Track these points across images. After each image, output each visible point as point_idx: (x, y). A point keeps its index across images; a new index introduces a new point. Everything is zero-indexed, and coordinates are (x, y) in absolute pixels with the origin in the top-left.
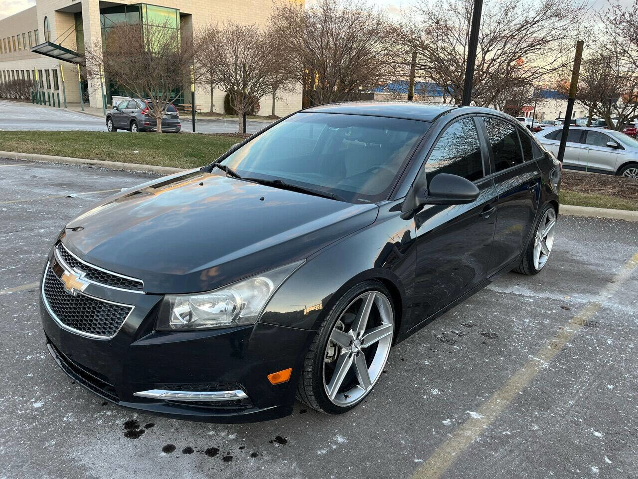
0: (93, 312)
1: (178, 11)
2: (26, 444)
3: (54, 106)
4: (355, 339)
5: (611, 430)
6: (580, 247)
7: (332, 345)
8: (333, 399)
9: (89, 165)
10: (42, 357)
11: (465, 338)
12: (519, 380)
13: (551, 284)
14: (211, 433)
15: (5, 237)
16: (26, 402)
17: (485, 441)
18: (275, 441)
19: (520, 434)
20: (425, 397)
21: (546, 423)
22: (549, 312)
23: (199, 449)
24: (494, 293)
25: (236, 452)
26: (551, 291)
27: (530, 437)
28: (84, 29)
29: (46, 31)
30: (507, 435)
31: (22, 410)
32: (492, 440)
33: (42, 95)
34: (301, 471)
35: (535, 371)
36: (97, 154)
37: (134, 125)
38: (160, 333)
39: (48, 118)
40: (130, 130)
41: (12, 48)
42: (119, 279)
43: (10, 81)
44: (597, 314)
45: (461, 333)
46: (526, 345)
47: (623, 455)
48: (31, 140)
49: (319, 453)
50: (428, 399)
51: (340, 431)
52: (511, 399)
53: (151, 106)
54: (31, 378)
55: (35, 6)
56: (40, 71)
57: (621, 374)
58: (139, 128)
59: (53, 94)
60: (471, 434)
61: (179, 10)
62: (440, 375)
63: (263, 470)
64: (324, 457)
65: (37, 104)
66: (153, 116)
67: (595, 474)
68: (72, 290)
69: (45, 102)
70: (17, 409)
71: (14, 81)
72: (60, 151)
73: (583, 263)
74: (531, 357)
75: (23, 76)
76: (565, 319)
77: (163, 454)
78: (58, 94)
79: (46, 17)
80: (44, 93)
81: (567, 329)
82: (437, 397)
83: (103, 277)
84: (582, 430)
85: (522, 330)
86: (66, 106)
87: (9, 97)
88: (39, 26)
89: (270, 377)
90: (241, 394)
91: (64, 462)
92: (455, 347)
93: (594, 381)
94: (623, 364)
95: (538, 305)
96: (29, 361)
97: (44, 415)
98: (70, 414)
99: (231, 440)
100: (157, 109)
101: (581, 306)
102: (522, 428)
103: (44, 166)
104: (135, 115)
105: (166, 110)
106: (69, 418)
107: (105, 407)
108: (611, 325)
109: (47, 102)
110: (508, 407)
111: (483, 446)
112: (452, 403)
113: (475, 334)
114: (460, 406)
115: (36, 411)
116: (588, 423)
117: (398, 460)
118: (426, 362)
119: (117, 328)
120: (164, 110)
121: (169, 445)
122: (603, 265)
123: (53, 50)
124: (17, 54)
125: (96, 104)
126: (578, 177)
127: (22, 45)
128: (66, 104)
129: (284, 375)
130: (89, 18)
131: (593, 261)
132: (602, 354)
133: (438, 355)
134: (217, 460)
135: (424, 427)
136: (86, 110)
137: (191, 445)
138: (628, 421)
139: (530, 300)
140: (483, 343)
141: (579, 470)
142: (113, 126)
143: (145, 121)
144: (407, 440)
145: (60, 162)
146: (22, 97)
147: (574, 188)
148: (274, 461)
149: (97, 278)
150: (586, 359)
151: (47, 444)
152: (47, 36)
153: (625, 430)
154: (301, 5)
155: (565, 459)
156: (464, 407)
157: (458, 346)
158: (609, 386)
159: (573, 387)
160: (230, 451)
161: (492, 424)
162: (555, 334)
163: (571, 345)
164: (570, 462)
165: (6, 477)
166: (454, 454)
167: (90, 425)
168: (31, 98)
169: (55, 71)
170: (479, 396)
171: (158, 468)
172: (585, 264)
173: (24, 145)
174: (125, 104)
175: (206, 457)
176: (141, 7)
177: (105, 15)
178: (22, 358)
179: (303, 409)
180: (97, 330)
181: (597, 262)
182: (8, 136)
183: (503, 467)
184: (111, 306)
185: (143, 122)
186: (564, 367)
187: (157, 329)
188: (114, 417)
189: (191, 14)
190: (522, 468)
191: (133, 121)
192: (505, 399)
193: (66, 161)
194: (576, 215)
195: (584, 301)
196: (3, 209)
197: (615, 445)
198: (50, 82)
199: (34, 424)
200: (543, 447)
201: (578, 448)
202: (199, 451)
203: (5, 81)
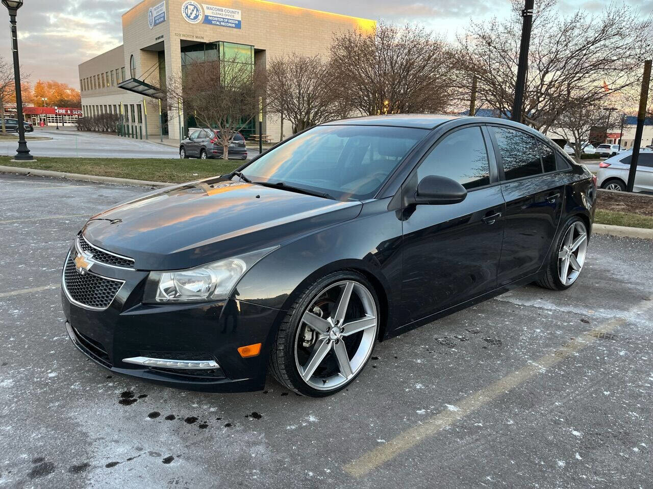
0: (95, 288)
1: (252, 47)
2: (34, 404)
3: (137, 138)
4: (333, 326)
5: (592, 431)
6: (625, 266)
7: (309, 330)
8: (307, 380)
9: (152, 187)
10: (67, 338)
11: (465, 343)
12: (509, 381)
13: (578, 299)
14: (195, 405)
15: (62, 244)
16: (43, 372)
17: (454, 430)
18: (250, 416)
19: (492, 427)
20: (407, 390)
21: (523, 419)
22: (566, 324)
23: (180, 417)
24: (512, 305)
25: (213, 421)
26: (576, 306)
27: (501, 430)
28: (166, 66)
29: (132, 68)
30: (479, 427)
31: (37, 378)
32: (463, 429)
33: (126, 129)
34: (267, 441)
35: (530, 374)
36: (160, 177)
37: (203, 153)
38: (146, 306)
39: (129, 148)
40: (200, 157)
41: (101, 84)
42: (117, 259)
43: (98, 116)
44: (619, 328)
45: (463, 338)
46: (529, 352)
47: (597, 454)
48: (105, 165)
49: (289, 428)
50: (409, 391)
51: (314, 412)
52: (494, 397)
53: (219, 136)
54: (53, 355)
55: (123, 45)
56: (126, 106)
57: (624, 382)
58: (208, 156)
59: (136, 127)
60: (442, 423)
61: (254, 46)
62: (429, 372)
63: (232, 438)
64: (292, 431)
65: (122, 136)
66: (221, 144)
67: (560, 467)
68: (81, 269)
69: (129, 134)
70: (34, 377)
71: (102, 115)
72: (128, 174)
73: (622, 282)
74: (530, 363)
75: (111, 110)
76: (581, 331)
77: (148, 419)
78: (141, 127)
79: (132, 55)
80: (128, 126)
81: (580, 340)
82: (419, 391)
83: (105, 258)
84: (560, 428)
85: (530, 339)
86: (147, 138)
87: (97, 130)
88: (126, 63)
89: (240, 350)
90: (213, 364)
91: (62, 419)
92: (453, 349)
93: (591, 387)
94: (630, 373)
95: (556, 317)
96: (54, 342)
97: (54, 383)
98: (77, 384)
99: (211, 412)
100: (224, 137)
101: (604, 320)
102: (497, 421)
103: (112, 187)
104: (205, 144)
105: (232, 139)
106: (76, 386)
107: (109, 380)
108: (631, 339)
109: (131, 134)
110: (488, 403)
111: (450, 433)
112: (432, 397)
113: (479, 340)
114: (440, 399)
115: (49, 379)
116: (568, 423)
117: (363, 439)
118: (419, 361)
119: (112, 296)
120: (230, 139)
121: (155, 412)
122: (643, 284)
123: (137, 86)
124: (105, 90)
125: (174, 136)
126: (645, 200)
127: (110, 81)
128: (147, 137)
129: (254, 349)
130: (171, 56)
131: (633, 280)
132: (609, 364)
133: (434, 355)
134: (194, 426)
135: (397, 414)
136: (165, 142)
137: (174, 414)
138: (615, 425)
139: (549, 313)
140: (485, 348)
141: (544, 462)
142: (185, 155)
143: (214, 149)
144: (376, 424)
145: (127, 184)
146: (109, 130)
147: (637, 211)
148: (245, 431)
149: (101, 258)
150: (589, 367)
151: (51, 405)
152: (133, 74)
153: (609, 432)
154: (360, 35)
155: (532, 452)
156: (443, 400)
157: (456, 349)
158: (605, 393)
159: (565, 391)
160: (208, 421)
161: (467, 416)
162: (564, 344)
163: (577, 354)
164: (536, 454)
165: (11, 427)
166: (418, 438)
167: (92, 392)
168: (117, 131)
169: (139, 106)
170: (462, 392)
171: (141, 429)
172: (623, 282)
173: (97, 169)
174: (196, 134)
175: (185, 423)
176: (219, 45)
177: (186, 53)
178: (50, 338)
179: (285, 392)
180: (97, 303)
181: (638, 281)
182: (86, 161)
183: (463, 452)
184: (108, 281)
185: (212, 151)
186: (562, 373)
187: (143, 302)
188: (115, 388)
189: (265, 50)
190: (483, 455)
191: (203, 149)
192: (488, 396)
193: (133, 183)
194: (630, 236)
195: (609, 316)
196: (66, 222)
197: (591, 444)
198: (134, 117)
199: (45, 389)
200: (512, 439)
201: (549, 444)
202: (179, 419)
203: (94, 115)
